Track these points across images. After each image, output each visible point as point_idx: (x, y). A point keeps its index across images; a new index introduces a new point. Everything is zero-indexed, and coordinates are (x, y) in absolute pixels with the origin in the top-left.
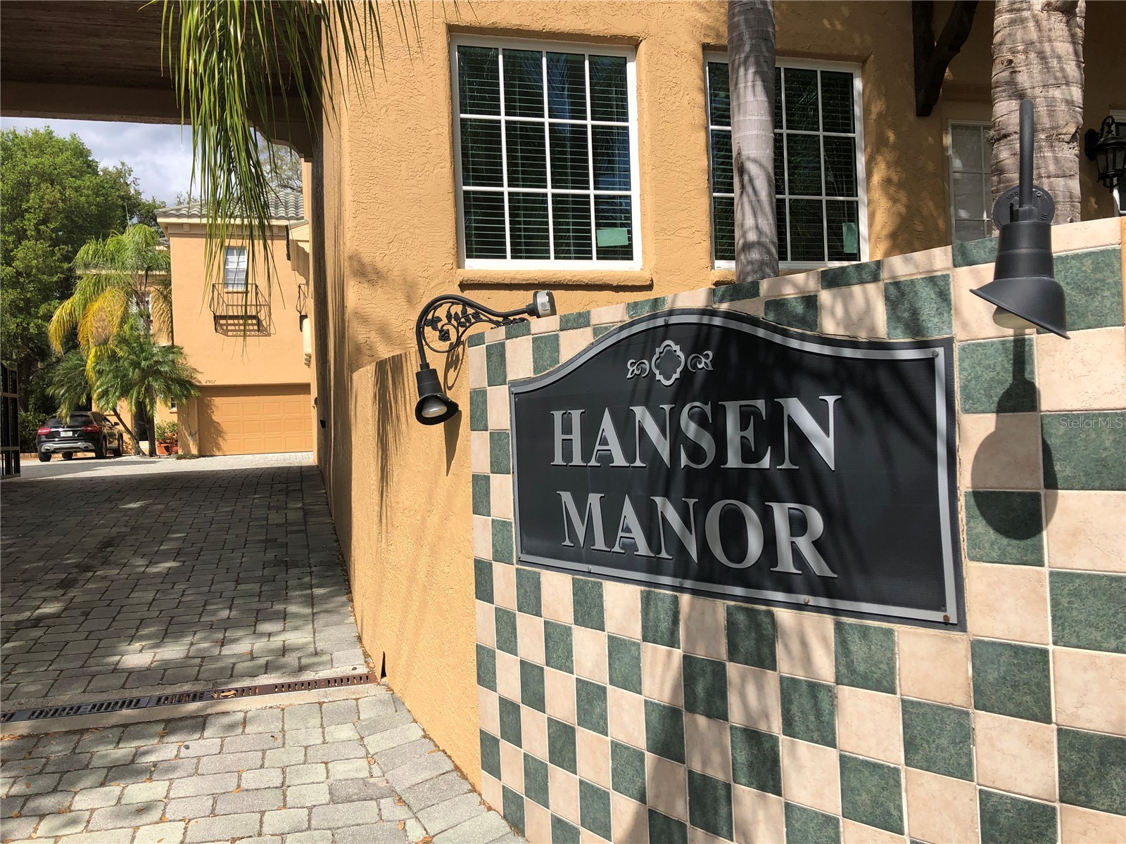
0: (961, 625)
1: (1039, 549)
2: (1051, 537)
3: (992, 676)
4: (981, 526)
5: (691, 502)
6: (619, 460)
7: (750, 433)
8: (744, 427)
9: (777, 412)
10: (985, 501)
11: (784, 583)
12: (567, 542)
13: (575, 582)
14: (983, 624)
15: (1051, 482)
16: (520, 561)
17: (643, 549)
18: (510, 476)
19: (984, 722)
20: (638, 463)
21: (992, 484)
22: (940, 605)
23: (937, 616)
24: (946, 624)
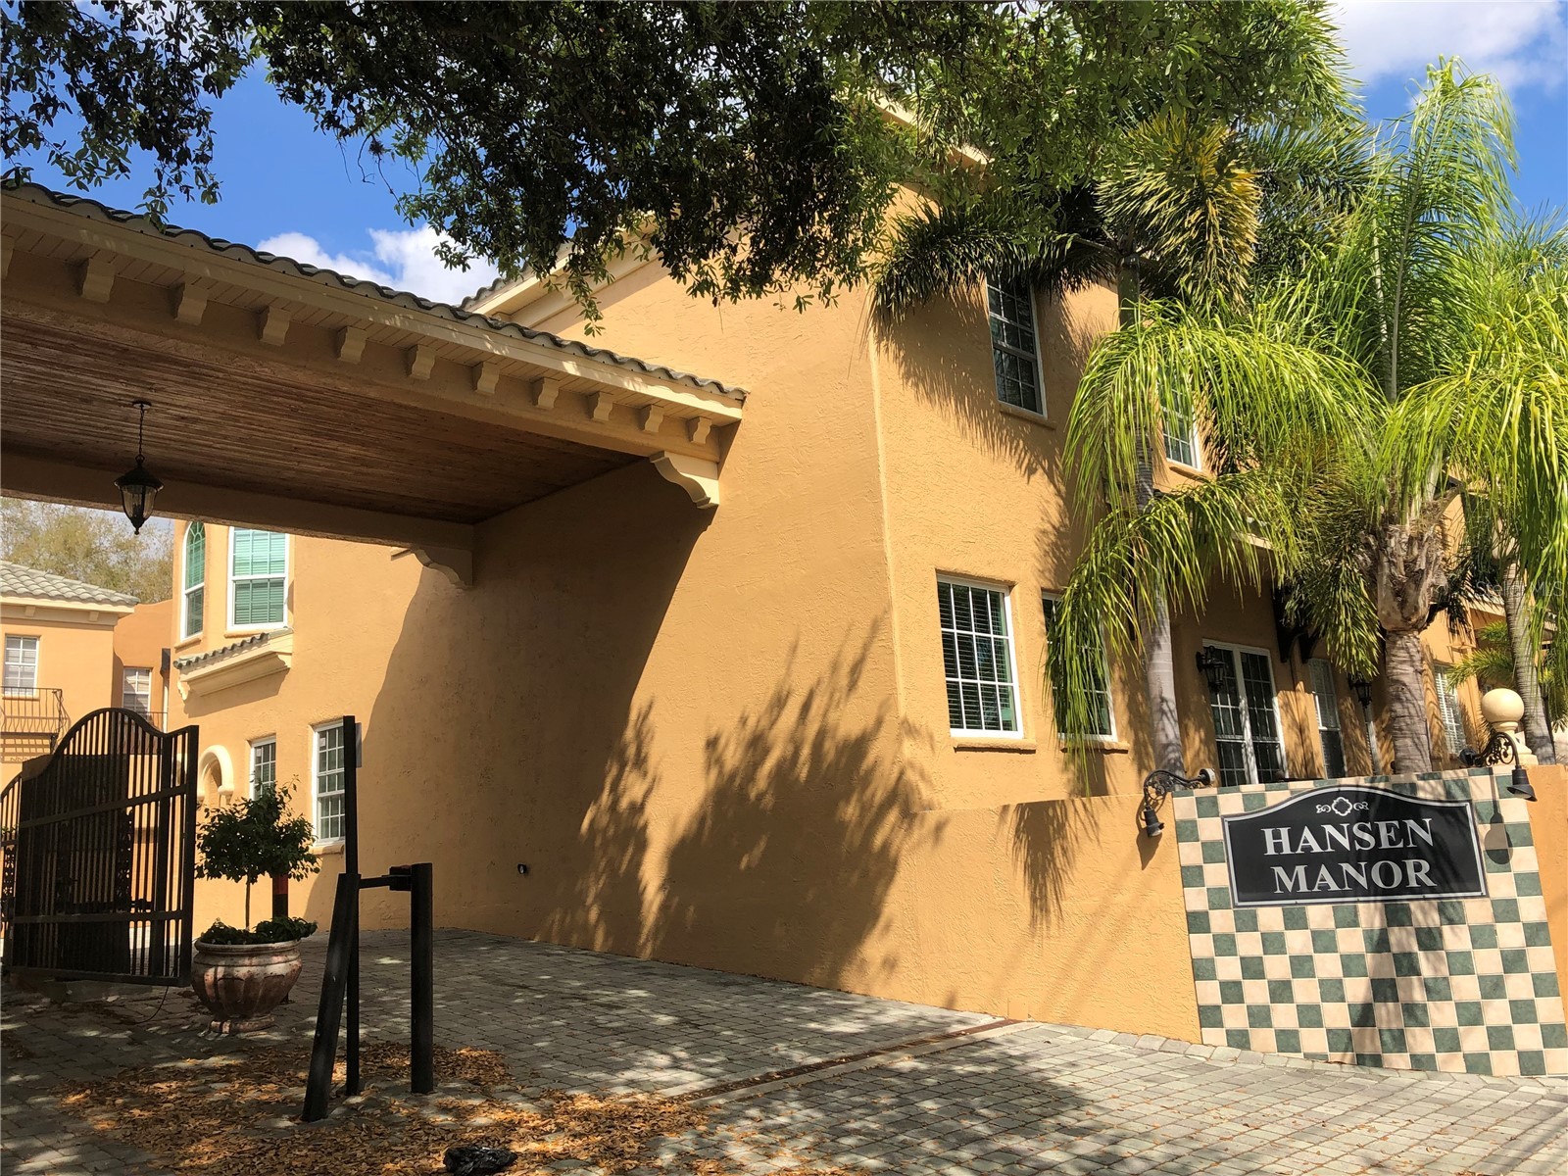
0: (1487, 896)
1: (1509, 866)
2: (1513, 861)
3: (1500, 910)
4: (1490, 861)
5: (1363, 864)
6: (1317, 849)
7: (1392, 834)
8: (1389, 831)
9: (1403, 826)
10: (1489, 852)
11: (1413, 891)
12: (1279, 891)
13: (1283, 910)
14: (1495, 894)
15: (1510, 845)
16: (1235, 906)
17: (1334, 887)
18: (1225, 864)
19: (1499, 927)
20: (1329, 850)
21: (1492, 847)
22: (1480, 890)
23: (1479, 894)
24: (1482, 896)
